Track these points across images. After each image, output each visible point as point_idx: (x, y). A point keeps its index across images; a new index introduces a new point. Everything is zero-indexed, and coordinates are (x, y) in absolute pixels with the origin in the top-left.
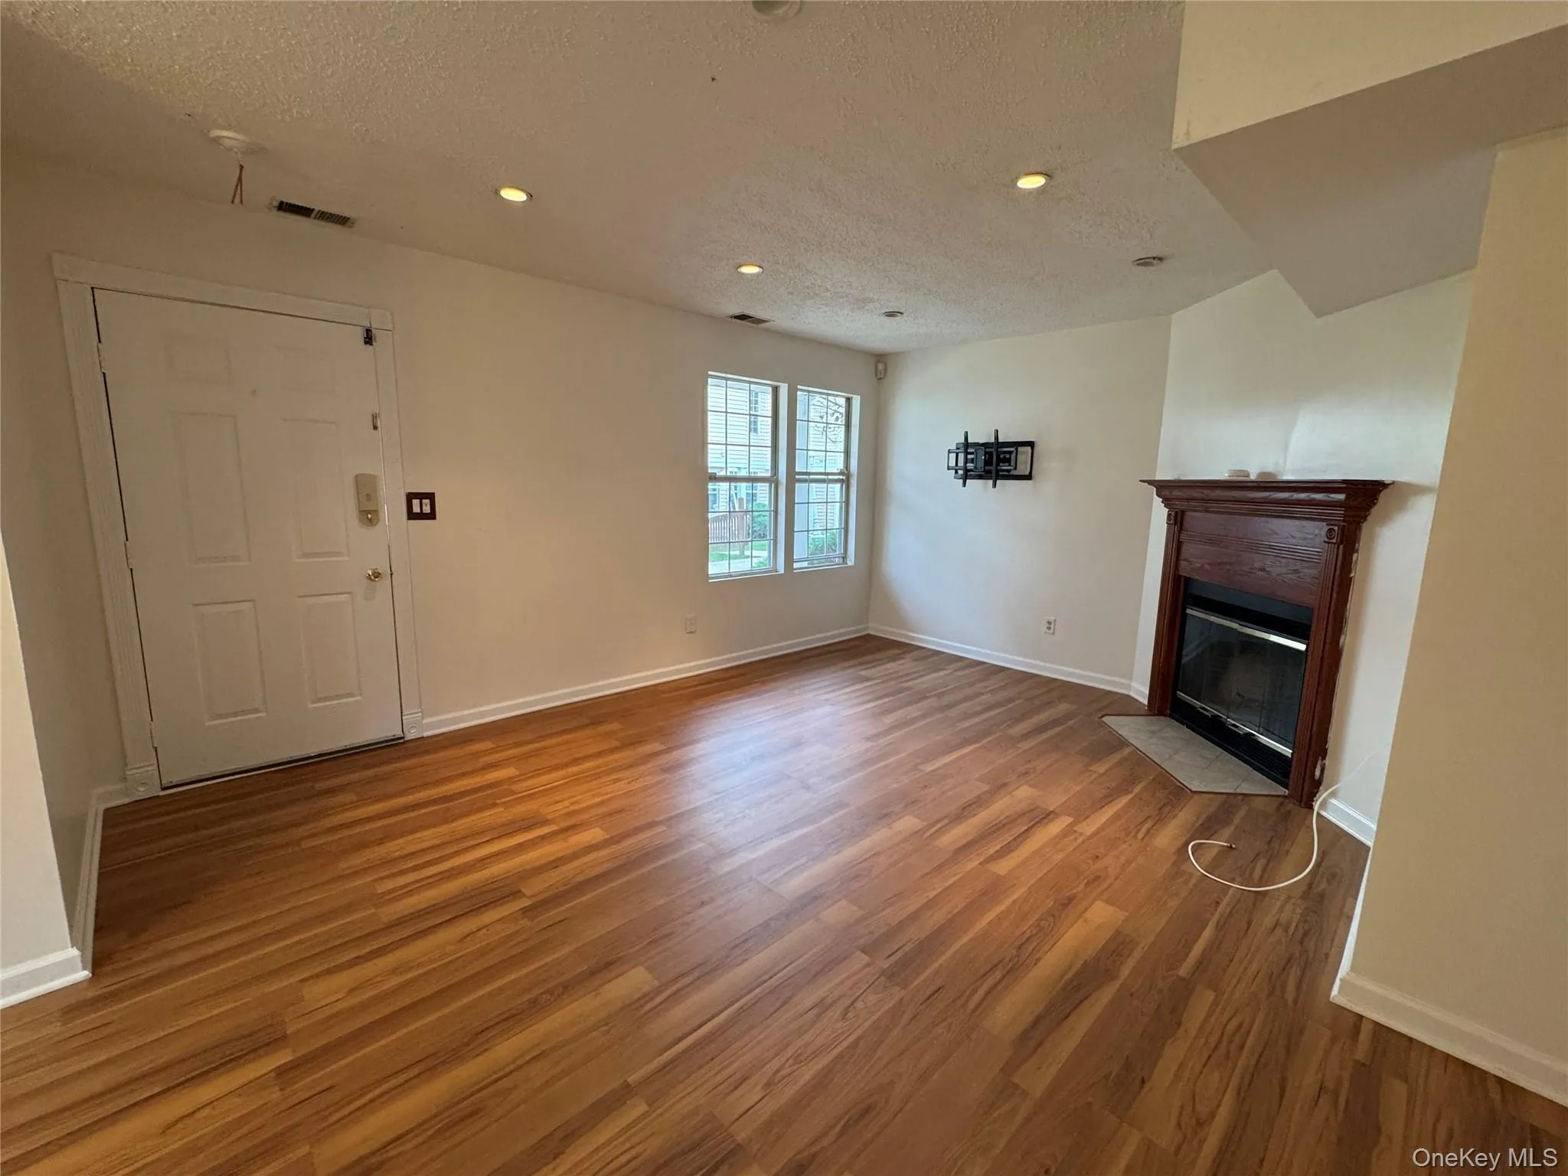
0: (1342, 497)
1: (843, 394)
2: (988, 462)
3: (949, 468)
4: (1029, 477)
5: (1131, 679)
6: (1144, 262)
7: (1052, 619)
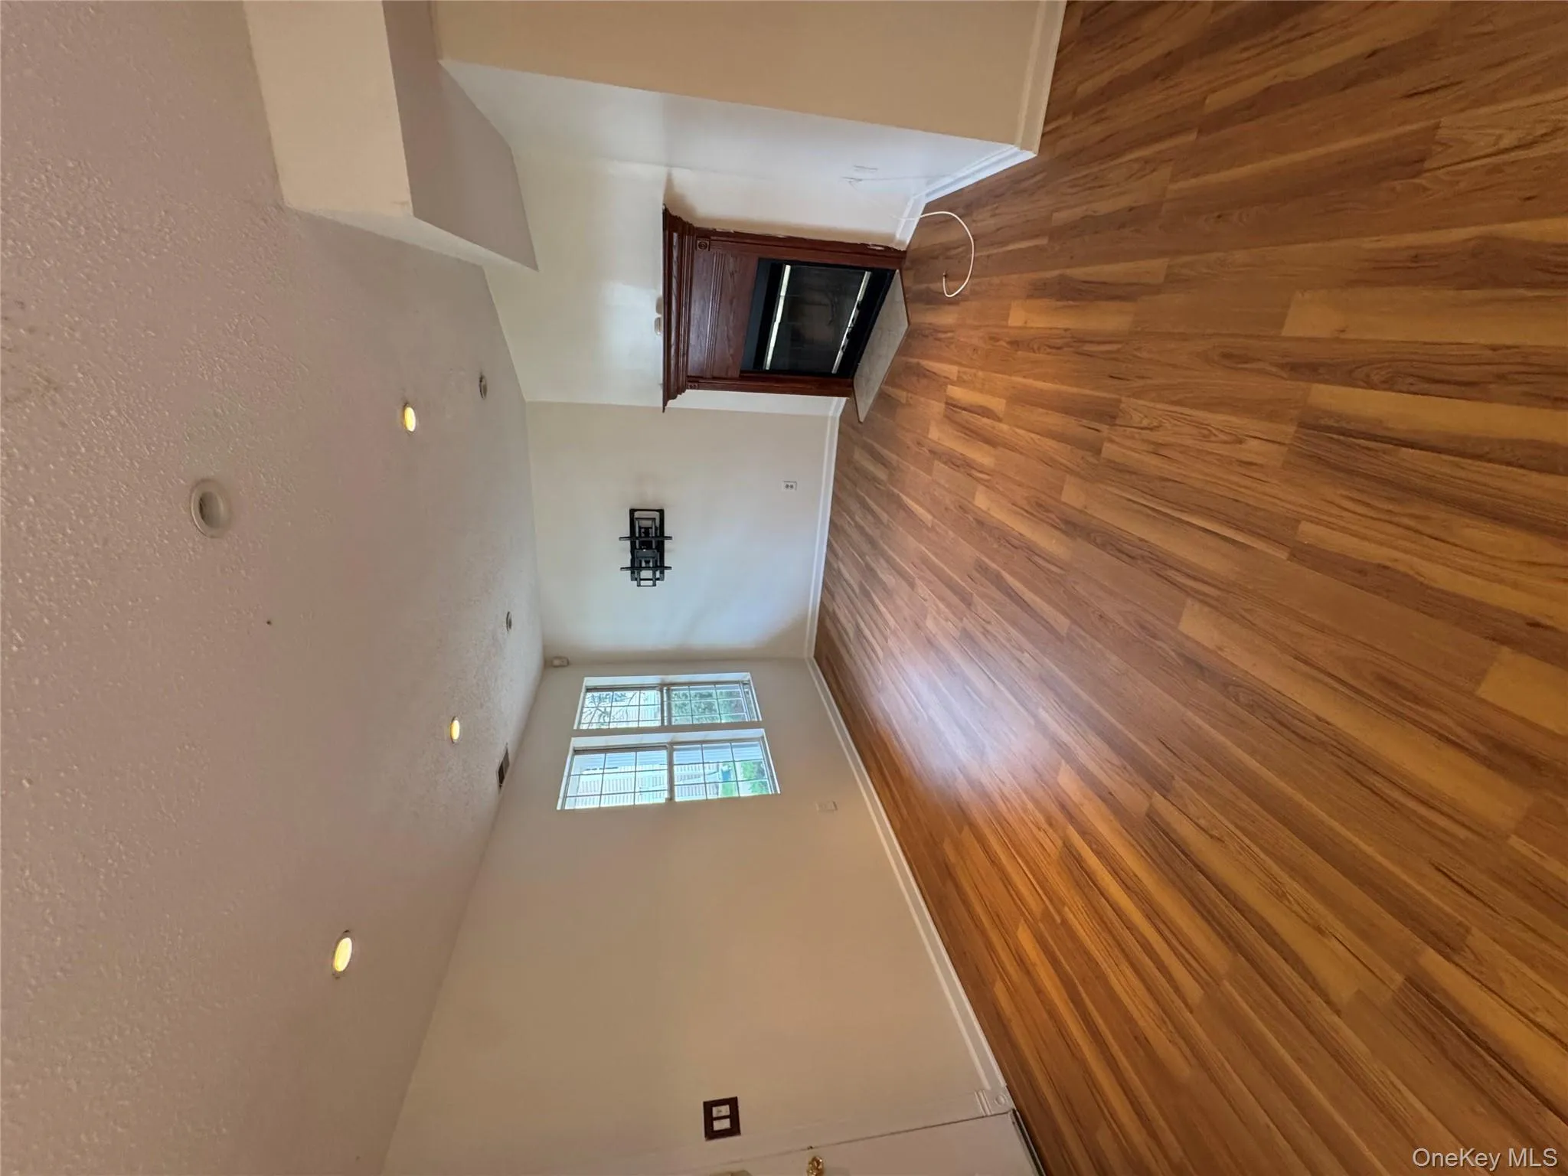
0: (675, 235)
1: (582, 695)
2: (648, 546)
3: (654, 585)
4: (661, 512)
5: (825, 418)
6: (483, 391)
7: (784, 485)
